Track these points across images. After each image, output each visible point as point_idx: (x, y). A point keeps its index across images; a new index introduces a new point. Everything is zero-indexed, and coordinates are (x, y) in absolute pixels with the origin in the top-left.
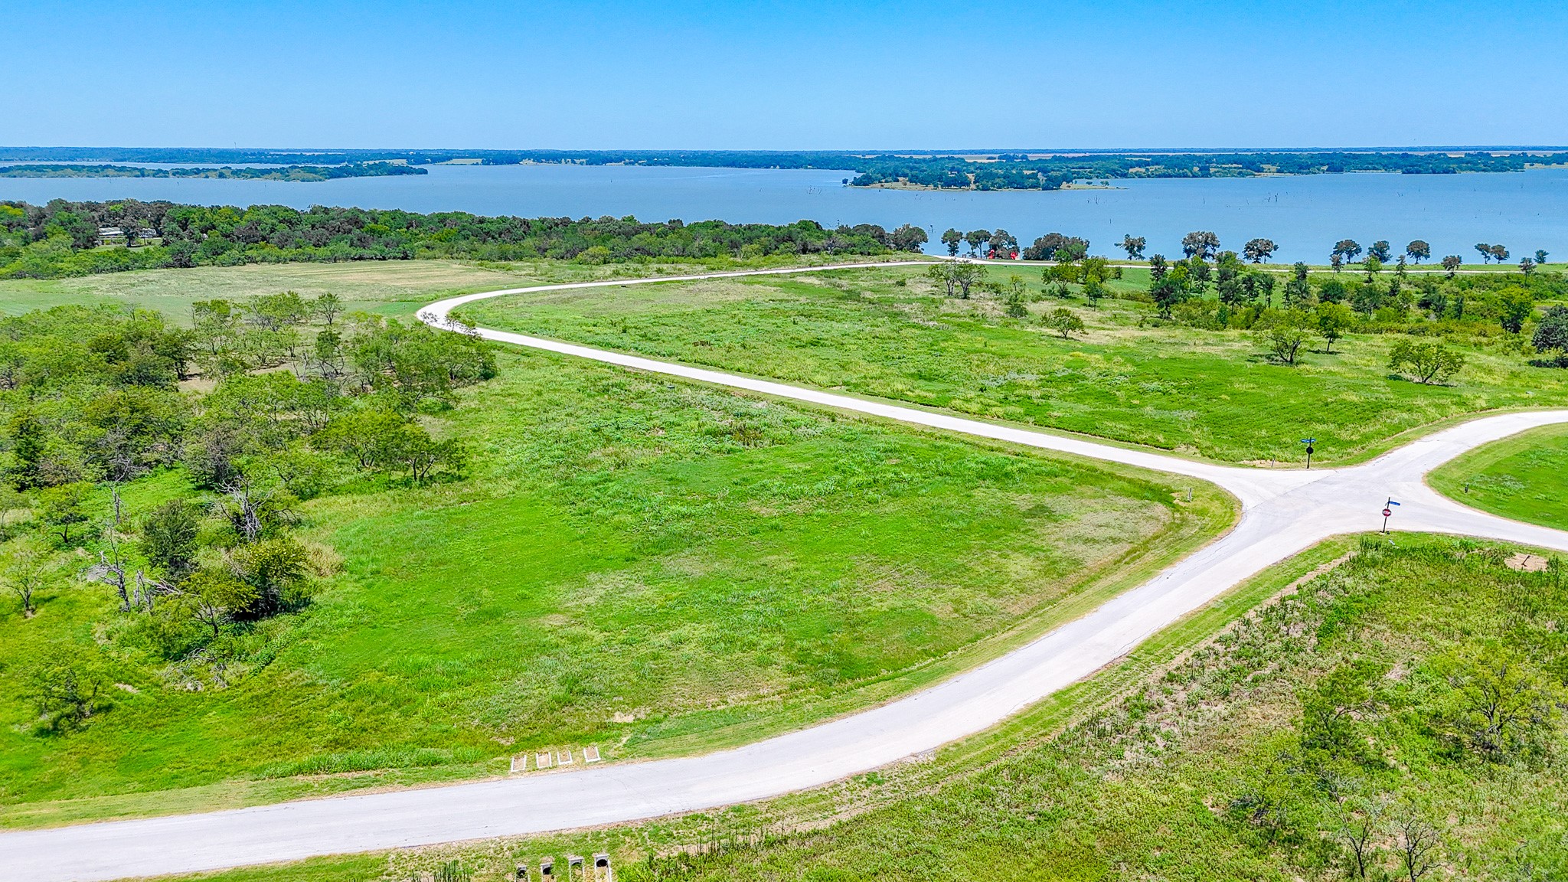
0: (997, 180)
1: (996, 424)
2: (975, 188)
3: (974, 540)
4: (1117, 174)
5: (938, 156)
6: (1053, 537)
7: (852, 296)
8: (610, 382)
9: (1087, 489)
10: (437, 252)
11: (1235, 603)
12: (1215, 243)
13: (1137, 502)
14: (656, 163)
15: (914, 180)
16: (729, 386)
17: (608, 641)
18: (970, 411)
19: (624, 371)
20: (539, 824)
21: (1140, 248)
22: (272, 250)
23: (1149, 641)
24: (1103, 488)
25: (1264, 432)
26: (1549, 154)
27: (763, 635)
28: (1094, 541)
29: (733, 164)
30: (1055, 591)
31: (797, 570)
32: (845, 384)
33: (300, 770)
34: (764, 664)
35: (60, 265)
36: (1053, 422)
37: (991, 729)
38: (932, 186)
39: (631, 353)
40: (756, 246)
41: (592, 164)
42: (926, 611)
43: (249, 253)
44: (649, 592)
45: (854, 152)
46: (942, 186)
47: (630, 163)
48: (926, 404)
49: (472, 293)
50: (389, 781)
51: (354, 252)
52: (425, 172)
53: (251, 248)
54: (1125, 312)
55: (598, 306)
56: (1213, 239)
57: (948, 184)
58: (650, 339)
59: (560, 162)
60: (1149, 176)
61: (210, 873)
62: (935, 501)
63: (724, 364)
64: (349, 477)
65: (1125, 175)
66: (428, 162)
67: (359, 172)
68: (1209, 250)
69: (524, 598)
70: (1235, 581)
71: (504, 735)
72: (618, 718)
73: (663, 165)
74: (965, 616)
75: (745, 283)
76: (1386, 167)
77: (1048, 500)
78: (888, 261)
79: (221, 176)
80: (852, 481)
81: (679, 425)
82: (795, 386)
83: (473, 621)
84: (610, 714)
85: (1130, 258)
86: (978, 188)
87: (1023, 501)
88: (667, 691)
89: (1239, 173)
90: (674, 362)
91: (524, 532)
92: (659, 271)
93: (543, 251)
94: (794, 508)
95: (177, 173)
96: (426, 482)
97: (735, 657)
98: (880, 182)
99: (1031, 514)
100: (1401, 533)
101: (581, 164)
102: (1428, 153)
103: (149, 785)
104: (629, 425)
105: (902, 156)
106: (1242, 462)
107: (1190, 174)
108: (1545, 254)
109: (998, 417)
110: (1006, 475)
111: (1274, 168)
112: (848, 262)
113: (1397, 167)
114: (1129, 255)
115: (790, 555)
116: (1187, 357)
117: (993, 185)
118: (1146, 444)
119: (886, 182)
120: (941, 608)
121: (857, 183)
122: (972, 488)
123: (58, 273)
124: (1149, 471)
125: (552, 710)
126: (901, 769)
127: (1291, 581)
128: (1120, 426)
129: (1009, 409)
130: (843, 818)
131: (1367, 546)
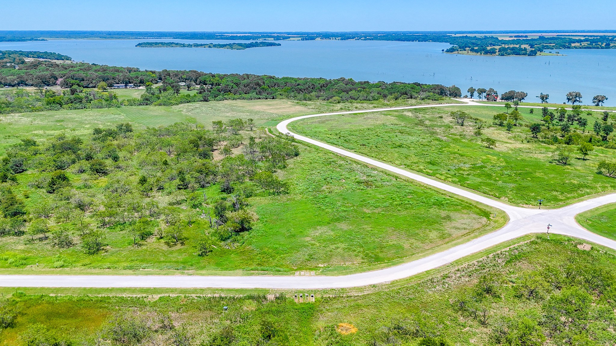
0: (508, 51)
1: (448, 184)
2: (498, 55)
3: (424, 225)
4: (566, 47)
6: (447, 226)
7: (421, 123)
8: (331, 160)
9: (465, 211)
11: (487, 252)
12: (580, 96)
13: (478, 216)
15: (472, 50)
16: (368, 163)
17: (320, 246)
18: (441, 179)
19: (337, 155)
20: (300, 287)
21: (546, 98)
23: (458, 259)
24: (470, 211)
25: (533, 194)
27: (358, 248)
28: (459, 229)
29: (399, 39)
31: (371, 230)
32: (405, 165)
33: (252, 270)
34: (356, 256)
35: (171, 102)
36: (466, 185)
37: (407, 278)
38: (479, 53)
39: (340, 147)
40: (393, 96)
41: (343, 40)
42: (402, 246)
44: (332, 233)
46: (484, 54)
47: (358, 39)
48: (428, 174)
50: (270, 274)
51: (257, 95)
52: (280, 45)
53: (226, 95)
54: (521, 134)
55: (333, 125)
57: (486, 53)
58: (347, 142)
59: (330, 39)
60: (580, 48)
61: (237, 289)
62: (417, 211)
63: (368, 153)
64: (259, 191)
65: (569, 48)
66: (281, 39)
67: (256, 45)
69: (301, 232)
70: (492, 245)
71: (294, 267)
72: (320, 265)
73: (370, 40)
74: (412, 248)
75: (384, 115)
77: (451, 214)
78: (441, 104)
79: (210, 47)
80: (395, 203)
81: (349, 178)
82: (389, 164)
83: (289, 237)
84: (318, 264)
87: (443, 213)
88: (332, 260)
90: (353, 152)
91: (303, 212)
92: (357, 109)
93: (318, 97)
94: (376, 211)
95: (195, 46)
96: (279, 194)
97: (350, 253)
98: (457, 51)
99: (444, 218)
100: (553, 234)
101: (338, 39)
103: (222, 269)
104: (335, 177)
106: (520, 205)
109: (450, 181)
110: (442, 204)
112: (426, 104)
115: (370, 226)
116: (528, 159)
117: (506, 53)
118: (492, 196)
119: (460, 51)
120: (406, 246)
121: (448, 51)
122: (430, 208)
123: (171, 104)
124: (487, 206)
125: (306, 262)
126: (382, 285)
127: (509, 246)
128: (487, 188)
129: (454, 179)
130: (365, 294)
131: (538, 238)
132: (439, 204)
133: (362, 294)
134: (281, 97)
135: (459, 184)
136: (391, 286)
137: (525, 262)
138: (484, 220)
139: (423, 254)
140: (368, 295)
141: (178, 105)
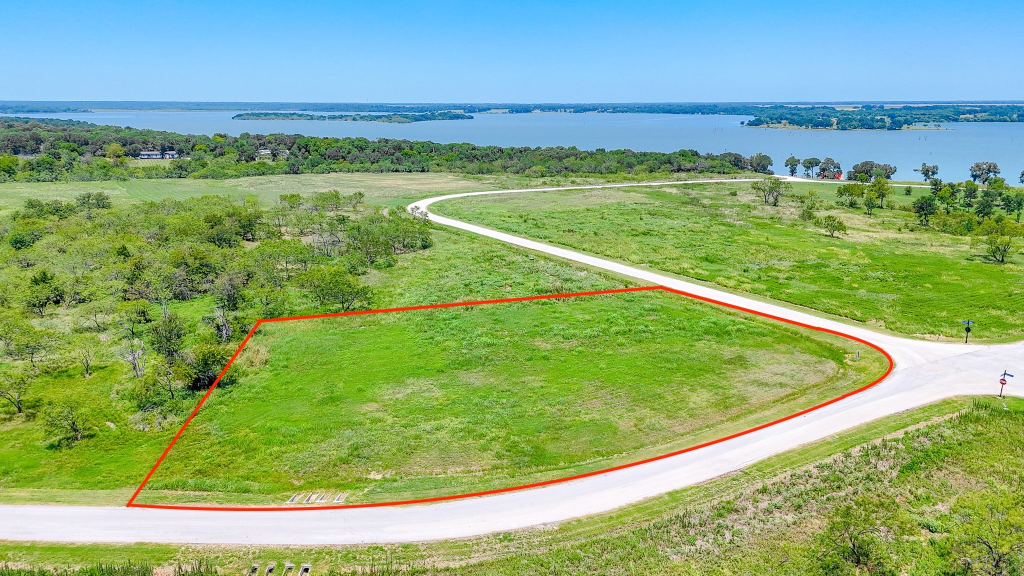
0: (854, 123)
1: (743, 296)
2: (835, 128)
3: (678, 377)
5: (816, 106)
6: (737, 380)
7: (695, 202)
8: (494, 254)
9: (782, 347)
10: (442, 168)
11: (848, 440)
12: (996, 171)
13: (815, 358)
14: (618, 111)
15: (792, 122)
16: (571, 260)
17: (394, 423)
18: (728, 285)
19: (509, 247)
21: (933, 173)
22: (346, 165)
23: (764, 460)
24: (795, 347)
27: (493, 430)
28: (767, 385)
29: (669, 112)
30: (718, 418)
31: (542, 387)
32: (650, 262)
33: (166, 487)
34: (484, 449)
35: (226, 171)
36: (784, 298)
37: (610, 512)
38: (804, 127)
39: (522, 236)
40: (644, 167)
41: (577, 112)
42: (614, 423)
43: (332, 166)
44: (438, 393)
45: (757, 104)
46: (812, 127)
47: (602, 111)
48: (700, 279)
49: (450, 194)
51: (393, 167)
52: (472, 118)
53: (334, 163)
54: (894, 220)
55: (520, 205)
56: (995, 167)
57: (817, 125)
58: (539, 227)
59: (557, 111)
62: (664, 347)
63: (576, 245)
64: (305, 306)
66: (476, 112)
67: (432, 117)
68: (992, 176)
69: (360, 390)
71: (298, 479)
72: (373, 476)
73: (623, 112)
74: (640, 430)
75: (624, 191)
77: (748, 353)
78: (735, 178)
79: (354, 119)
80: (614, 329)
81: (523, 284)
82: (616, 262)
83: (323, 402)
84: (368, 472)
85: (926, 180)
86: (838, 128)
87: (728, 351)
88: (412, 461)
90: (546, 243)
91: (387, 348)
92: (573, 182)
93: (505, 168)
94: (566, 345)
96: (349, 312)
97: (468, 442)
98: (767, 123)
99: (730, 362)
100: (1015, 398)
101: (570, 112)
104: (490, 283)
105: (789, 106)
106: (915, 335)
107: (1008, 119)
109: (747, 291)
110: (728, 333)
112: (706, 179)
114: (924, 178)
115: (543, 377)
116: (918, 254)
117: (850, 126)
118: (846, 317)
119: (772, 123)
120: (625, 423)
121: (751, 124)
122: (696, 340)
123: (225, 176)
125: (335, 465)
126: (531, 533)
127: (903, 428)
128: (834, 303)
129: (757, 285)
130: (473, 561)
131: (978, 406)
132: (721, 333)
133: (461, 563)
134: (438, 169)
135: (769, 294)
136: (559, 536)
137: (957, 470)
138: (830, 366)
139: (669, 445)
140: (481, 565)
141: (239, 177)
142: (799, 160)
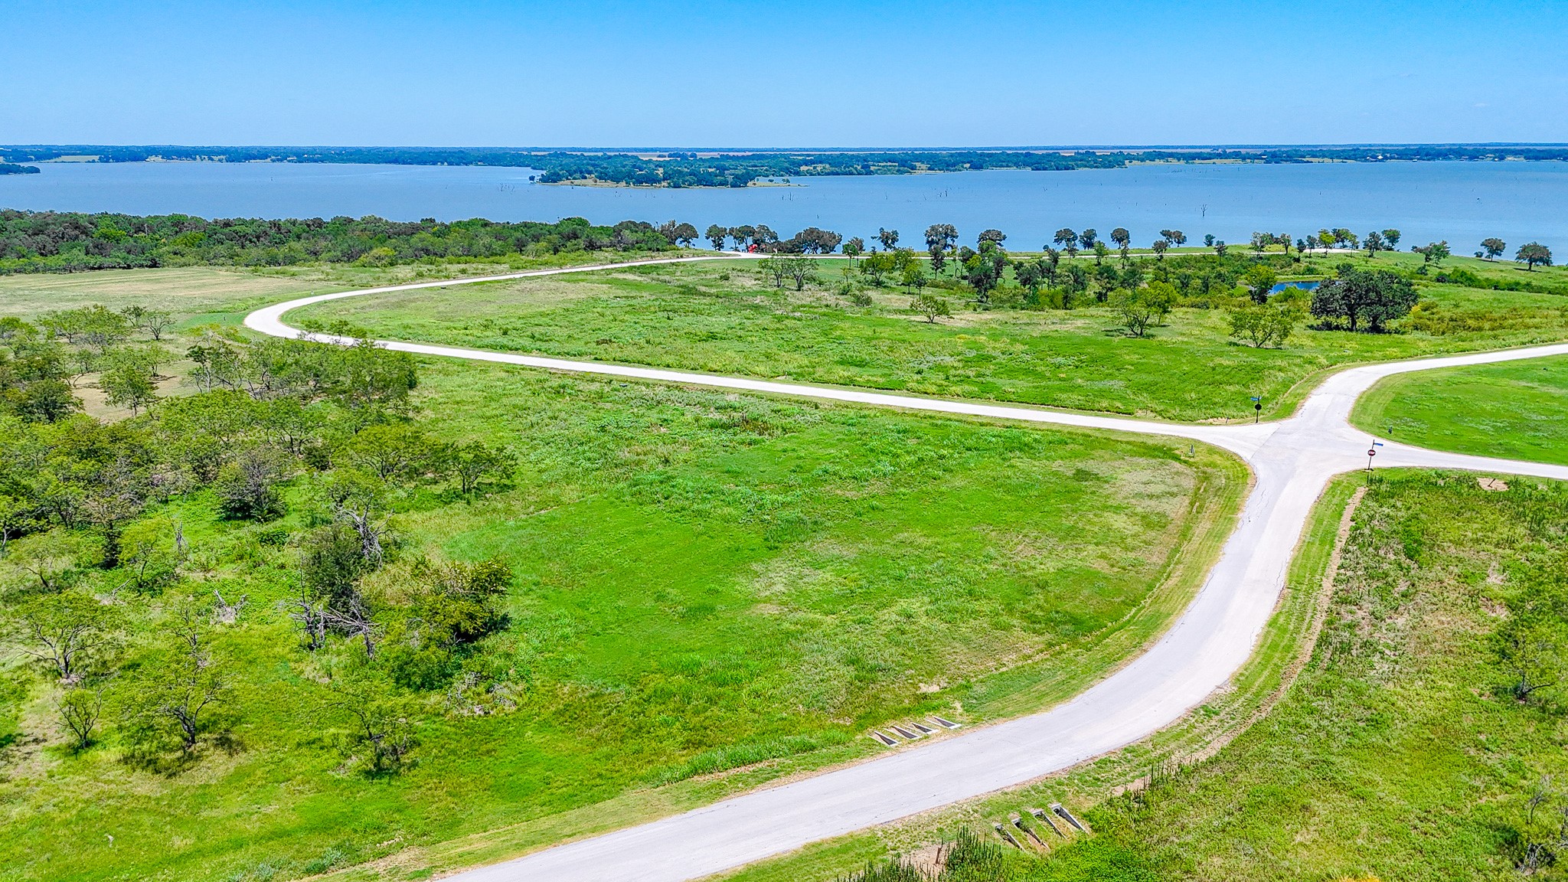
0: (687, 178)
1: (964, 402)
2: (666, 185)
4: (791, 172)
7: (691, 290)
12: (954, 235)
14: (308, 160)
15: (603, 176)
26: (1141, 152)
29: (396, 161)
36: (1011, 397)
38: (624, 184)
40: (543, 244)
41: (233, 161)
46: (634, 183)
47: (278, 160)
49: (281, 300)
52: (37, 171)
55: (441, 309)
57: (639, 181)
58: (543, 340)
59: (195, 159)
65: (797, 173)
68: (949, 241)
76: (1017, 165)
85: (885, 250)
86: (669, 186)
89: (898, 171)
90: (592, 361)
92: (463, 271)
93: (315, 254)
98: (568, 179)
102: (1045, 152)
104: (626, 424)
105: (574, 153)
108: (1213, 238)
111: (924, 166)
113: (1026, 165)
114: (884, 247)
117: (683, 183)
118: (1108, 411)
119: (574, 179)
121: (545, 180)
142: (726, 229)
